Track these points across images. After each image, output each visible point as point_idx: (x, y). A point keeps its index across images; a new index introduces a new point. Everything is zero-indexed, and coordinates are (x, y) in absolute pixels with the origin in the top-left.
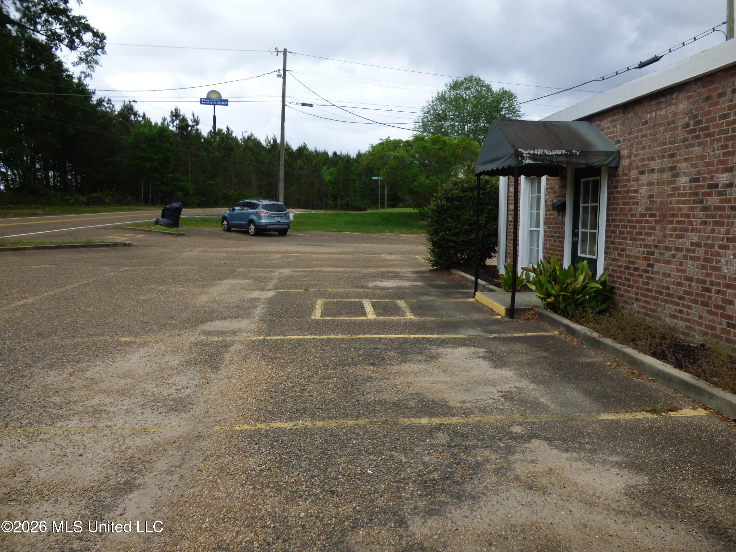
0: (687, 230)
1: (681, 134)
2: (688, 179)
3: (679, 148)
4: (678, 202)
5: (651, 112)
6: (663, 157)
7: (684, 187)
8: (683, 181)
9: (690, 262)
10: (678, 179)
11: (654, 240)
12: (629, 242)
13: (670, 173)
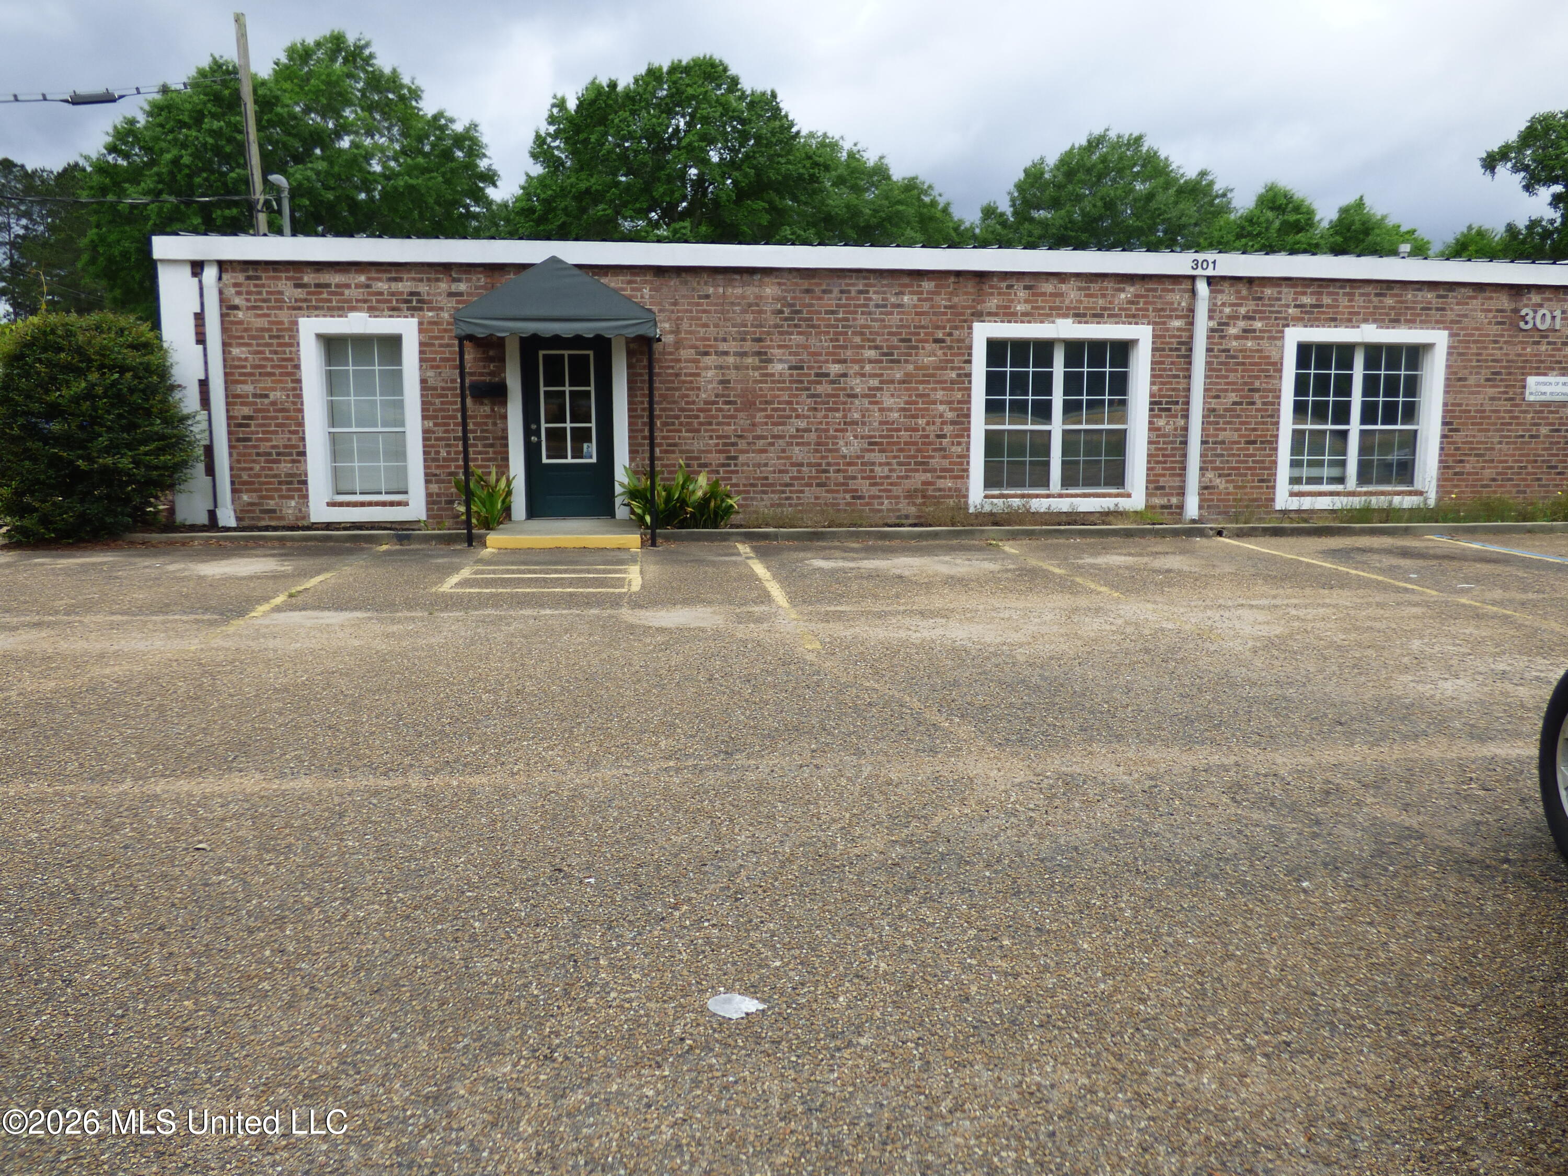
0: (790, 417)
1: (772, 320)
2: (786, 366)
3: (768, 333)
4: (772, 389)
5: (716, 286)
6: (744, 340)
7: (781, 374)
8: (778, 368)
9: (797, 448)
10: (770, 366)
11: (736, 430)
12: (684, 434)
13: (757, 359)
